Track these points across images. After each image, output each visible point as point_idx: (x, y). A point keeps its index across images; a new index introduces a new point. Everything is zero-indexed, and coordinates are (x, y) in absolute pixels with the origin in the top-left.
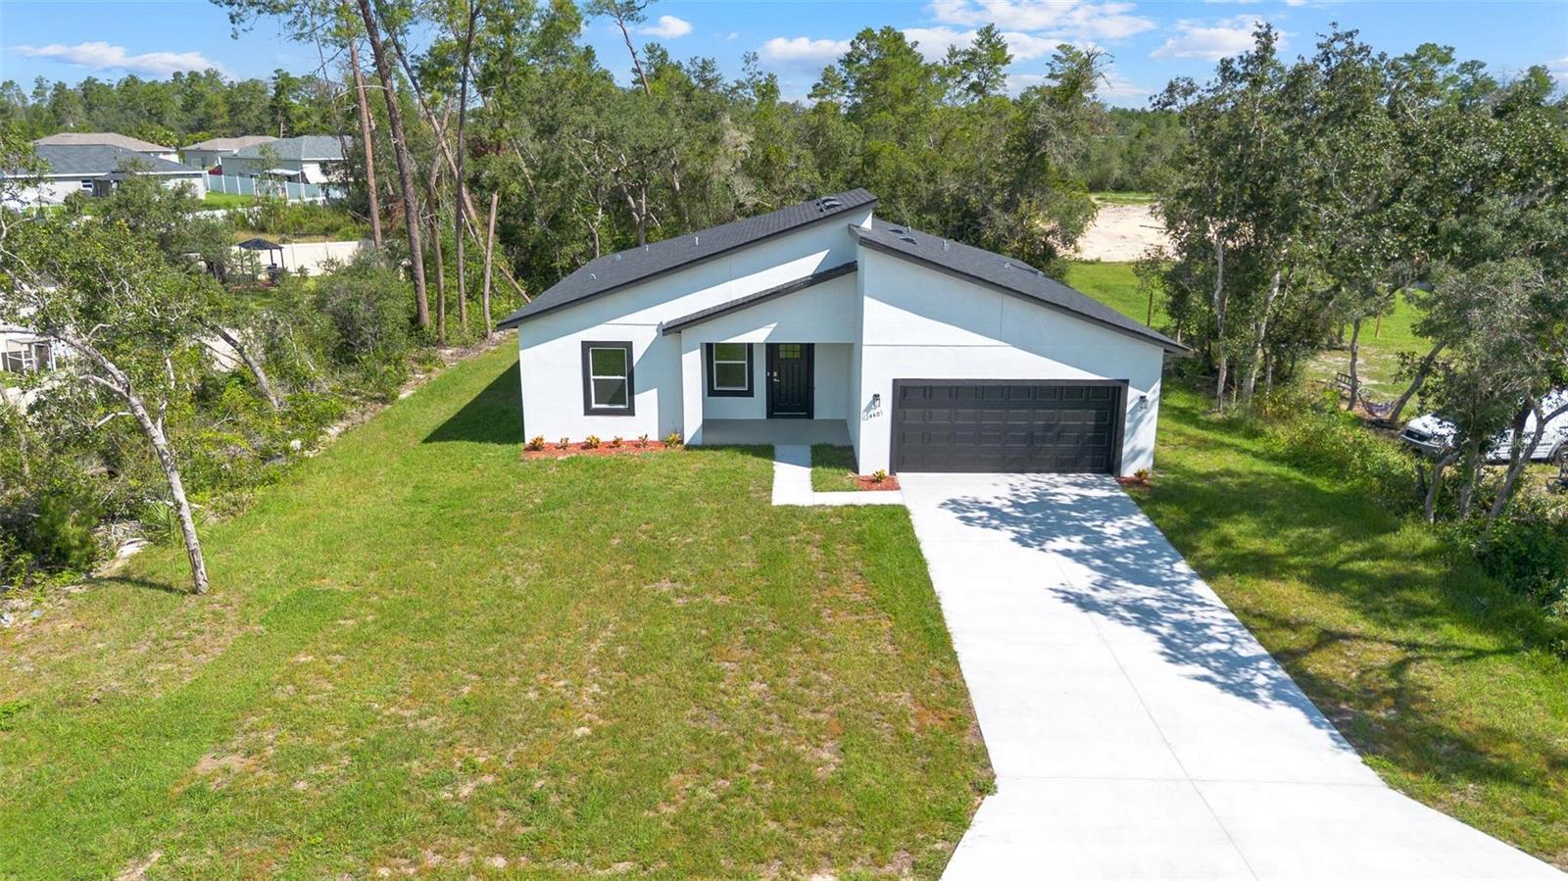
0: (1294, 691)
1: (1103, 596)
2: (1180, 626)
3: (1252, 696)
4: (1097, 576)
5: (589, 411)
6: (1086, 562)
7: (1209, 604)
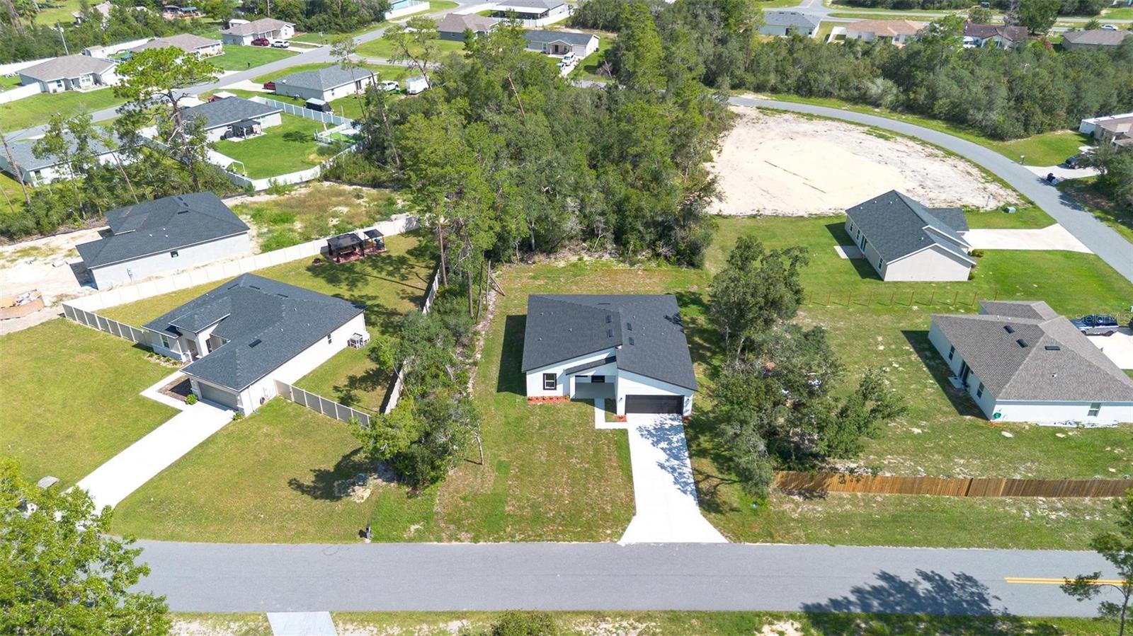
0: (695, 492)
1: (667, 464)
2: (680, 474)
3: (686, 493)
4: (667, 457)
5: (544, 389)
6: (665, 452)
7: (687, 466)
